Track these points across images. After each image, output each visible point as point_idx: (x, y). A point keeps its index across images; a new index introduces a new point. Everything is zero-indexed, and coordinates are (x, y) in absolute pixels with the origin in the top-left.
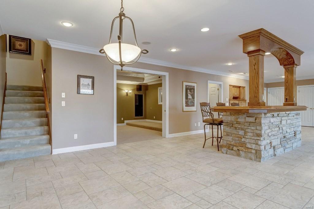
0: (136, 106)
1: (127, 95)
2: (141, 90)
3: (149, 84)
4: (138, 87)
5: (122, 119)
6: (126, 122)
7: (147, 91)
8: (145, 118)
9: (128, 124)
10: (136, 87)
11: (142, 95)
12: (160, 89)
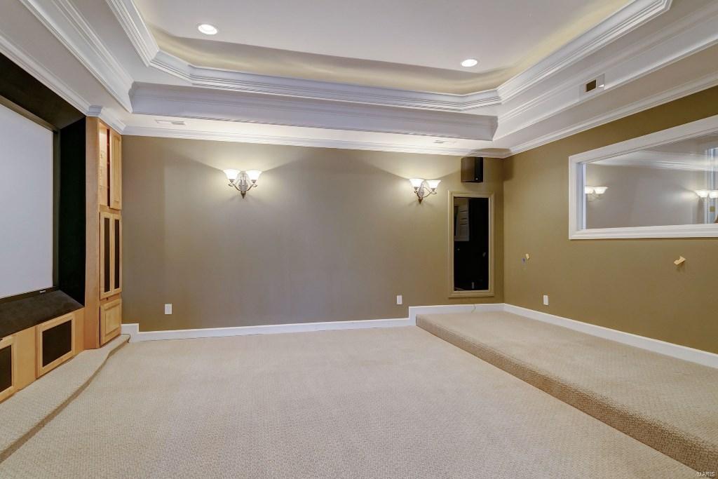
0: (457, 245)
1: (420, 201)
2: (481, 180)
3: (515, 150)
4: (467, 166)
5: (399, 300)
6: (414, 311)
7: (506, 184)
8: (499, 297)
9: (422, 324)
10: (457, 167)
11: (486, 201)
12: (579, 164)
